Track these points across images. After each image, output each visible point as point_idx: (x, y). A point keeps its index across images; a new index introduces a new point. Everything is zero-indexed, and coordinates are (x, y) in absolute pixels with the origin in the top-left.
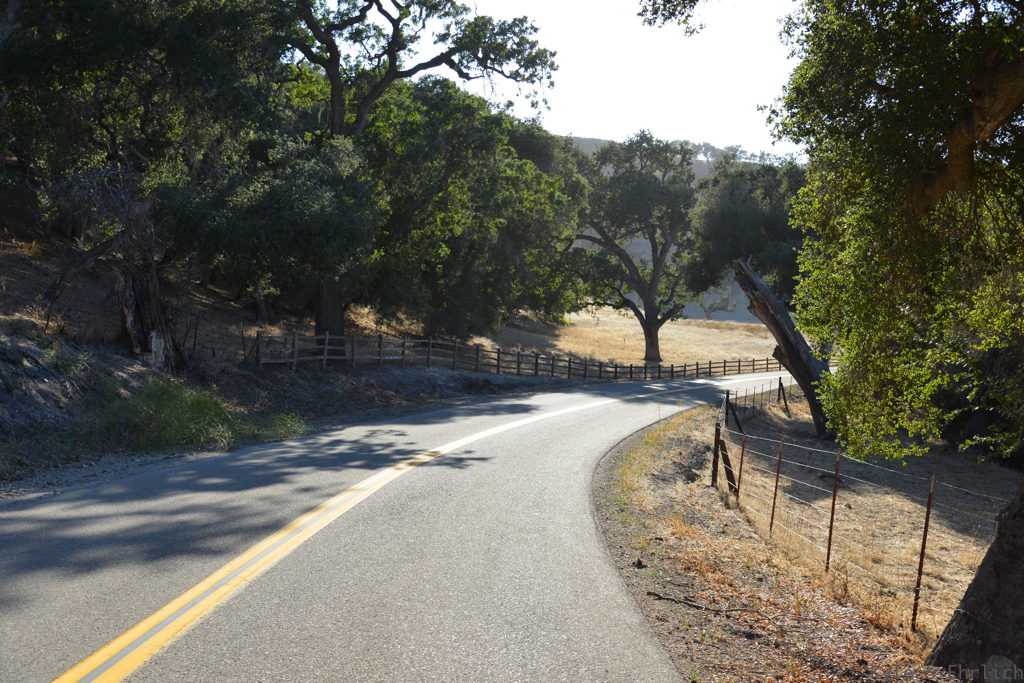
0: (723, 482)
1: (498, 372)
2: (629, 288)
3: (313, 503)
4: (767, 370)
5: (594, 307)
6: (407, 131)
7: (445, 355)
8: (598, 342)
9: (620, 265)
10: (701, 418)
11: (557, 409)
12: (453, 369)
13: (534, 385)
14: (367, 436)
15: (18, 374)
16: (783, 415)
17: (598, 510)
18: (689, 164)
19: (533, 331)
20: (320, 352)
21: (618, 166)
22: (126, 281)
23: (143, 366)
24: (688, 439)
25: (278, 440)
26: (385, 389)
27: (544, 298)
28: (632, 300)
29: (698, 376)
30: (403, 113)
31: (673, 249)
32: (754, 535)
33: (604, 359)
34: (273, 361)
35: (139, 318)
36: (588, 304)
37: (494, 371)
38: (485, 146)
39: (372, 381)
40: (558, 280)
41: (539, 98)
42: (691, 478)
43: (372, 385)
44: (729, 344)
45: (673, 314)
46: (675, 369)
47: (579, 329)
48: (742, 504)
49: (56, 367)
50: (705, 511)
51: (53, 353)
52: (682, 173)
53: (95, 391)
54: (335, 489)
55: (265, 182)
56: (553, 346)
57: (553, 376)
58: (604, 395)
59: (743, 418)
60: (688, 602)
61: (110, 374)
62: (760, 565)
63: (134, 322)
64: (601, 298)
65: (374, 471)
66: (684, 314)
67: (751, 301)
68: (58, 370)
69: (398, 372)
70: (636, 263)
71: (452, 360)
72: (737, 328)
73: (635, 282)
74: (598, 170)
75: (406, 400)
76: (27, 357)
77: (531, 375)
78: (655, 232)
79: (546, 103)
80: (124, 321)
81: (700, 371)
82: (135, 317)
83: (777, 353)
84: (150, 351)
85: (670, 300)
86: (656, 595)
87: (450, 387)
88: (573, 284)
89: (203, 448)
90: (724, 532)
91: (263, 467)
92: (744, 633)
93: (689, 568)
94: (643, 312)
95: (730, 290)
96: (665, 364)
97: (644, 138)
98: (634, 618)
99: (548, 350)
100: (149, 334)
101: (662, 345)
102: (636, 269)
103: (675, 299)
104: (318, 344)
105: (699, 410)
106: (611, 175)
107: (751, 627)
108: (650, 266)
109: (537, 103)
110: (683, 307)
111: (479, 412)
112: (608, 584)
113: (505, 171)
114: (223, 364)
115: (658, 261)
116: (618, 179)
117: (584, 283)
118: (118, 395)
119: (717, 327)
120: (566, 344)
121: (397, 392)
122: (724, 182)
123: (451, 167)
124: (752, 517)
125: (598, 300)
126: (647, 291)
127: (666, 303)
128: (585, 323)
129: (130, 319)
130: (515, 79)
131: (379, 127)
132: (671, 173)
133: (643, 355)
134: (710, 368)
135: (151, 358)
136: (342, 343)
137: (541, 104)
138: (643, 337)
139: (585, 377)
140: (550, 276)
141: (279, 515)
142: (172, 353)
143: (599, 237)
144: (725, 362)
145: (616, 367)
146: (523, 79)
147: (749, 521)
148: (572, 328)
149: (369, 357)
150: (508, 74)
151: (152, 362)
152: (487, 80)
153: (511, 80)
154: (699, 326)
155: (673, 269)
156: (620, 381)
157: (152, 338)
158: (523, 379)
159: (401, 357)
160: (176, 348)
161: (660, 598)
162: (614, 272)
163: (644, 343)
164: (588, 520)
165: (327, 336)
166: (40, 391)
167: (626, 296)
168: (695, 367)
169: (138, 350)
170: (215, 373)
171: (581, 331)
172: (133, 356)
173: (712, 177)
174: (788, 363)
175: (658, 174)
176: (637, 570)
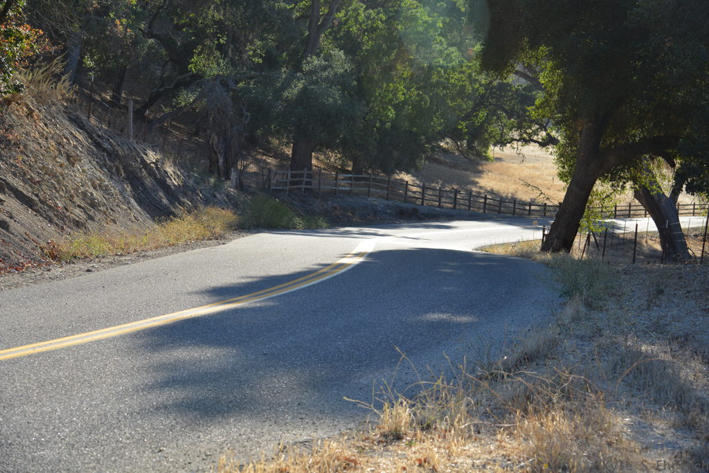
1: (423, 204)
8: (524, 181)
12: (387, 199)
13: (453, 216)
26: (344, 211)
27: (467, 132)
33: (526, 198)
34: (277, 188)
35: (226, 161)
36: (513, 140)
37: (419, 202)
39: (335, 205)
43: (335, 208)
57: (470, 210)
69: (350, 200)
77: (451, 208)
80: (218, 162)
82: (223, 160)
84: (230, 179)
87: (386, 213)
88: (498, 118)
99: (469, 186)
135: (230, 183)
136: (311, 176)
139: (499, 212)
148: (498, 164)
149: (329, 187)
151: (230, 186)
157: (232, 172)
158: (444, 210)
159: (350, 188)
165: (306, 171)
174: (644, 202)
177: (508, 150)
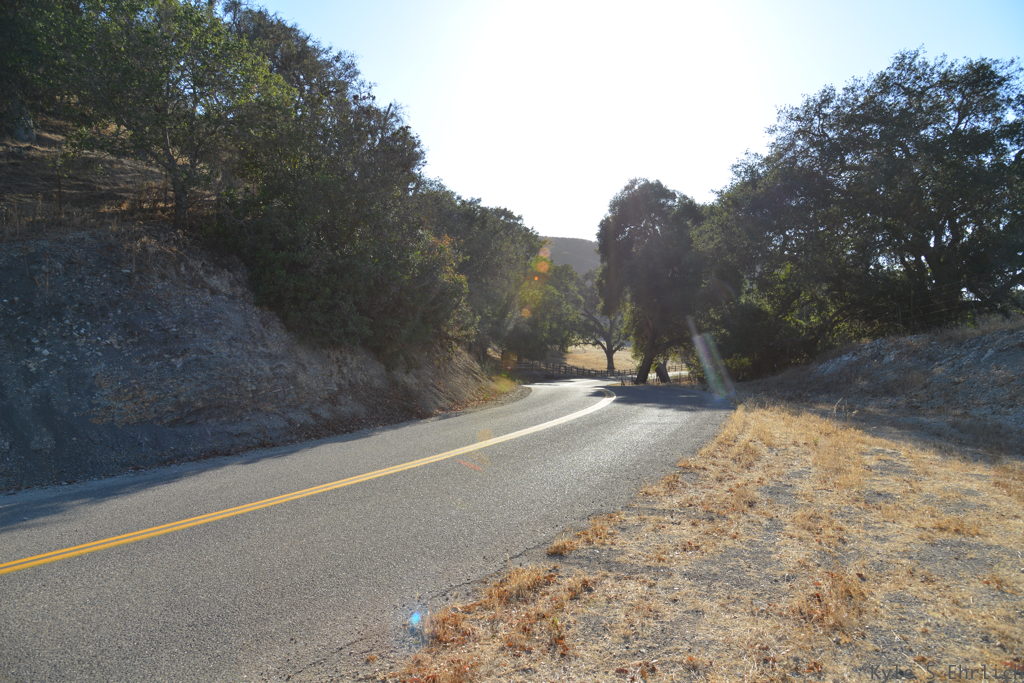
2: (599, 336)
5: (583, 344)
9: (595, 326)
28: (601, 341)
36: (580, 343)
45: (619, 347)
46: (620, 372)
47: (574, 355)
64: (586, 340)
73: (602, 333)
81: (631, 373)
85: (618, 341)
88: (573, 335)
96: (616, 370)
99: (564, 364)
102: (602, 327)
103: (621, 340)
108: (609, 326)
110: (623, 344)
116: (593, 286)
117: (579, 334)
126: (607, 337)
127: (616, 343)
133: (607, 366)
138: (606, 358)
156: (598, 375)
162: (592, 329)
163: (606, 361)
167: (597, 339)
168: (629, 371)
177: (578, 348)
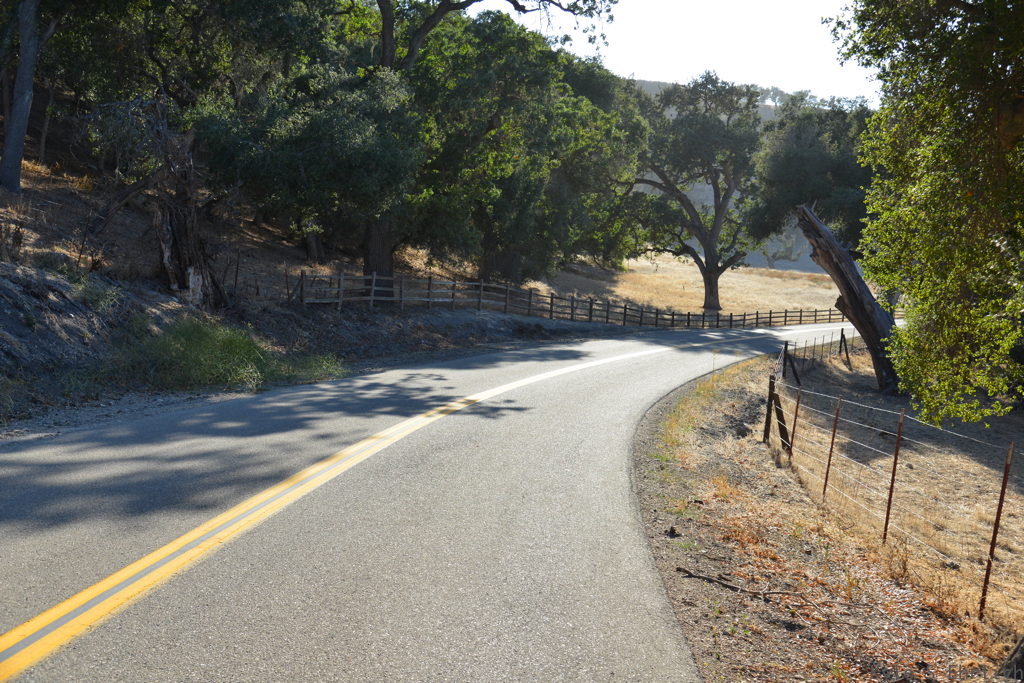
0: (776, 438)
1: (551, 317)
2: (689, 234)
3: (327, 451)
4: (830, 321)
5: (653, 253)
6: (458, 64)
7: (498, 299)
8: (657, 289)
9: (680, 211)
10: (758, 368)
11: (607, 356)
12: (505, 313)
13: (588, 331)
14: (405, 380)
15: (41, 308)
16: (844, 368)
17: (636, 467)
18: (755, 107)
19: (591, 276)
20: (367, 293)
21: (681, 109)
22: (163, 215)
23: (180, 303)
24: (743, 391)
25: (311, 383)
26: (432, 332)
27: (602, 243)
28: (693, 246)
29: (757, 326)
30: (453, 45)
31: (736, 195)
32: (806, 499)
33: (662, 306)
34: (318, 301)
35: (176, 254)
36: (647, 250)
37: (547, 316)
38: (539, 80)
39: (419, 323)
40: (618, 225)
41: (597, 33)
42: (742, 432)
43: (419, 328)
44: (792, 294)
45: (733, 263)
46: (734, 318)
47: (637, 275)
48: (794, 464)
49: (84, 302)
50: (753, 470)
51: (81, 288)
52: (748, 116)
53: (124, 327)
54: (356, 436)
55: (306, 114)
56: (611, 292)
57: (607, 322)
58: (658, 342)
59: (802, 370)
60: (722, 581)
61: (142, 310)
62: (810, 534)
63: (172, 258)
64: (659, 243)
65: (403, 418)
66: (746, 262)
67: (814, 249)
68: (85, 305)
69: (448, 315)
70: (698, 208)
71: (504, 304)
72: (801, 277)
73: (696, 228)
74: (661, 112)
75: (454, 344)
76: (53, 291)
77: (585, 321)
78: (718, 177)
79: (604, 38)
80: (162, 257)
81: (760, 321)
82: (172, 253)
83: (840, 304)
84: (188, 288)
85: (732, 247)
86: (687, 572)
87: (500, 332)
88: (633, 229)
89: (230, 390)
90: (772, 495)
91: (288, 411)
92: (784, 622)
93: (728, 538)
94: (703, 260)
95: (793, 238)
96: (725, 313)
97: (709, 79)
98: (655, 602)
99: (605, 296)
100: (186, 270)
101: (722, 293)
102: (697, 215)
103: (737, 246)
104: (366, 285)
105: (758, 360)
106: (674, 117)
107: (793, 615)
108: (712, 212)
109: (595, 37)
110: (745, 254)
111: (526, 358)
112: (633, 556)
113: (561, 108)
114: (266, 303)
115: (720, 207)
116: (682, 120)
117: (644, 227)
118: (149, 331)
119: (780, 276)
120: (624, 290)
121: (445, 335)
122: (790, 124)
123: (504, 104)
124: (804, 477)
125: (658, 246)
126: (708, 238)
127: (727, 250)
128: (644, 269)
129: (167, 254)
130: (573, 12)
131: (430, 61)
132: (737, 116)
133: (702, 303)
134: (771, 317)
135: (189, 296)
136: (390, 284)
137: (599, 39)
138: (703, 284)
139: (640, 324)
140: (609, 220)
141: (286, 464)
142: (210, 291)
143: (660, 181)
144: (786, 312)
145: (673, 314)
146: (581, 13)
147: (801, 482)
148: (631, 275)
149: (417, 299)
150: (566, 7)
151: (190, 299)
152: (544, 13)
153: (569, 13)
154: (761, 274)
155: (735, 216)
156: (677, 329)
157: (189, 274)
158: (577, 324)
159: (452, 300)
160: (215, 284)
161: (690, 576)
162: (674, 218)
163: (703, 291)
164: (623, 478)
165: (375, 276)
166: (65, 327)
167: (686, 243)
168: (755, 316)
169: (175, 287)
170: (256, 312)
171: (640, 278)
172: (170, 293)
173: (777, 119)
174: (850, 315)
175: (723, 117)
176: (669, 539)
